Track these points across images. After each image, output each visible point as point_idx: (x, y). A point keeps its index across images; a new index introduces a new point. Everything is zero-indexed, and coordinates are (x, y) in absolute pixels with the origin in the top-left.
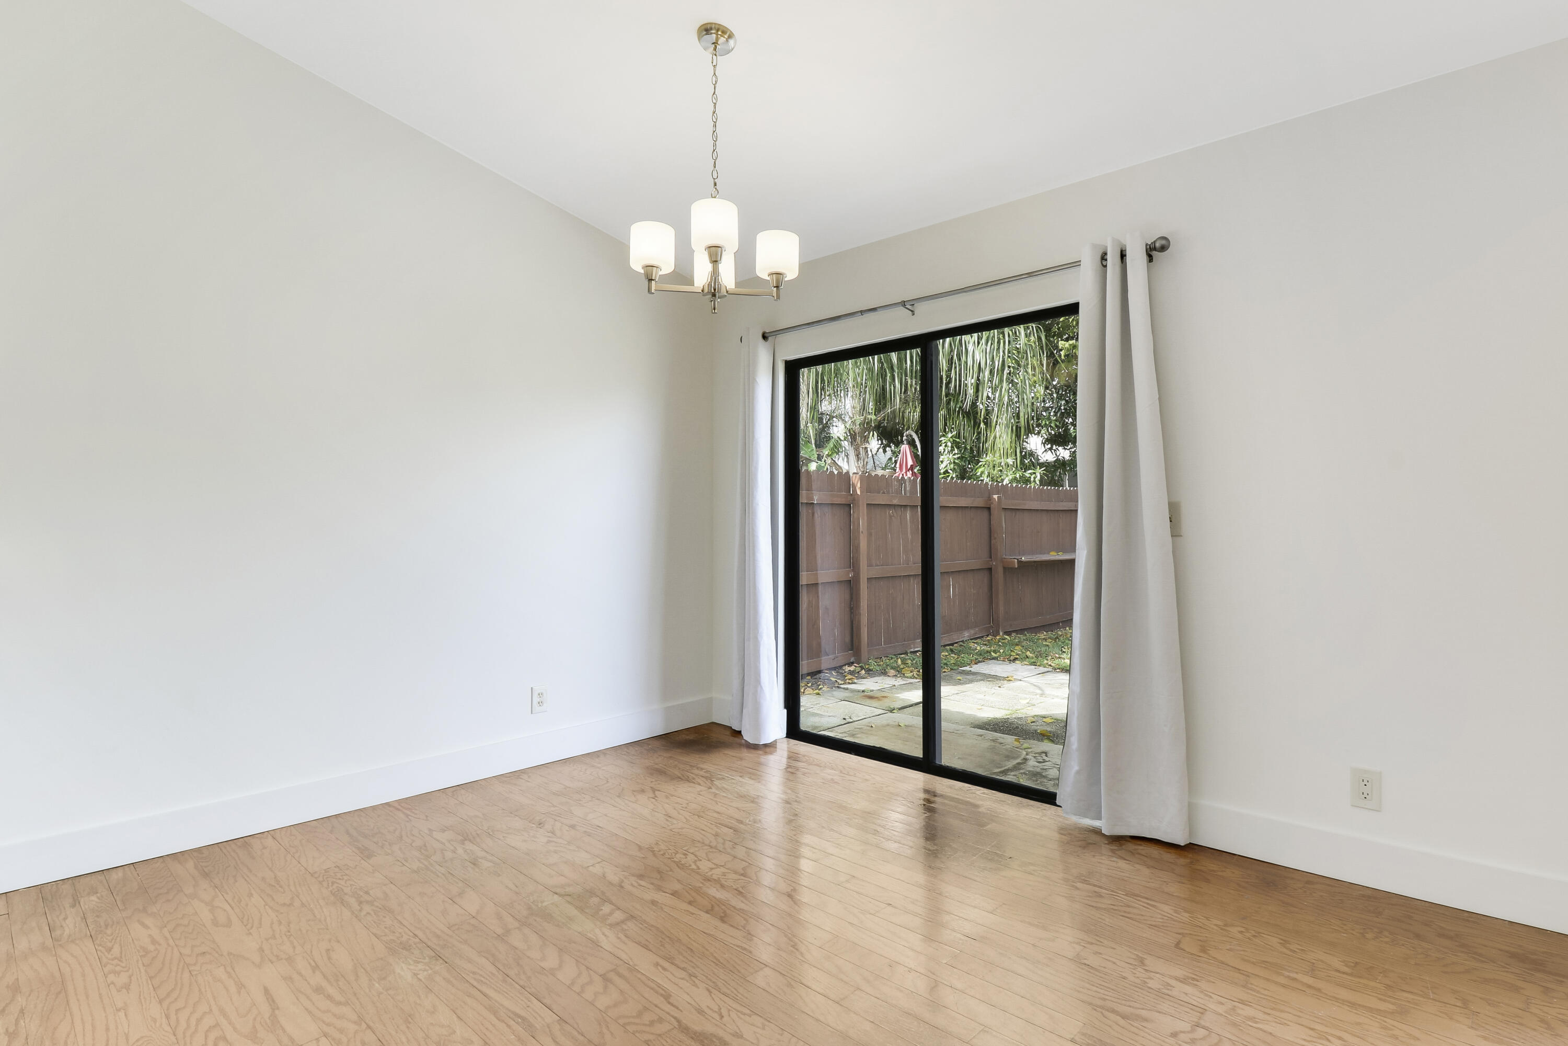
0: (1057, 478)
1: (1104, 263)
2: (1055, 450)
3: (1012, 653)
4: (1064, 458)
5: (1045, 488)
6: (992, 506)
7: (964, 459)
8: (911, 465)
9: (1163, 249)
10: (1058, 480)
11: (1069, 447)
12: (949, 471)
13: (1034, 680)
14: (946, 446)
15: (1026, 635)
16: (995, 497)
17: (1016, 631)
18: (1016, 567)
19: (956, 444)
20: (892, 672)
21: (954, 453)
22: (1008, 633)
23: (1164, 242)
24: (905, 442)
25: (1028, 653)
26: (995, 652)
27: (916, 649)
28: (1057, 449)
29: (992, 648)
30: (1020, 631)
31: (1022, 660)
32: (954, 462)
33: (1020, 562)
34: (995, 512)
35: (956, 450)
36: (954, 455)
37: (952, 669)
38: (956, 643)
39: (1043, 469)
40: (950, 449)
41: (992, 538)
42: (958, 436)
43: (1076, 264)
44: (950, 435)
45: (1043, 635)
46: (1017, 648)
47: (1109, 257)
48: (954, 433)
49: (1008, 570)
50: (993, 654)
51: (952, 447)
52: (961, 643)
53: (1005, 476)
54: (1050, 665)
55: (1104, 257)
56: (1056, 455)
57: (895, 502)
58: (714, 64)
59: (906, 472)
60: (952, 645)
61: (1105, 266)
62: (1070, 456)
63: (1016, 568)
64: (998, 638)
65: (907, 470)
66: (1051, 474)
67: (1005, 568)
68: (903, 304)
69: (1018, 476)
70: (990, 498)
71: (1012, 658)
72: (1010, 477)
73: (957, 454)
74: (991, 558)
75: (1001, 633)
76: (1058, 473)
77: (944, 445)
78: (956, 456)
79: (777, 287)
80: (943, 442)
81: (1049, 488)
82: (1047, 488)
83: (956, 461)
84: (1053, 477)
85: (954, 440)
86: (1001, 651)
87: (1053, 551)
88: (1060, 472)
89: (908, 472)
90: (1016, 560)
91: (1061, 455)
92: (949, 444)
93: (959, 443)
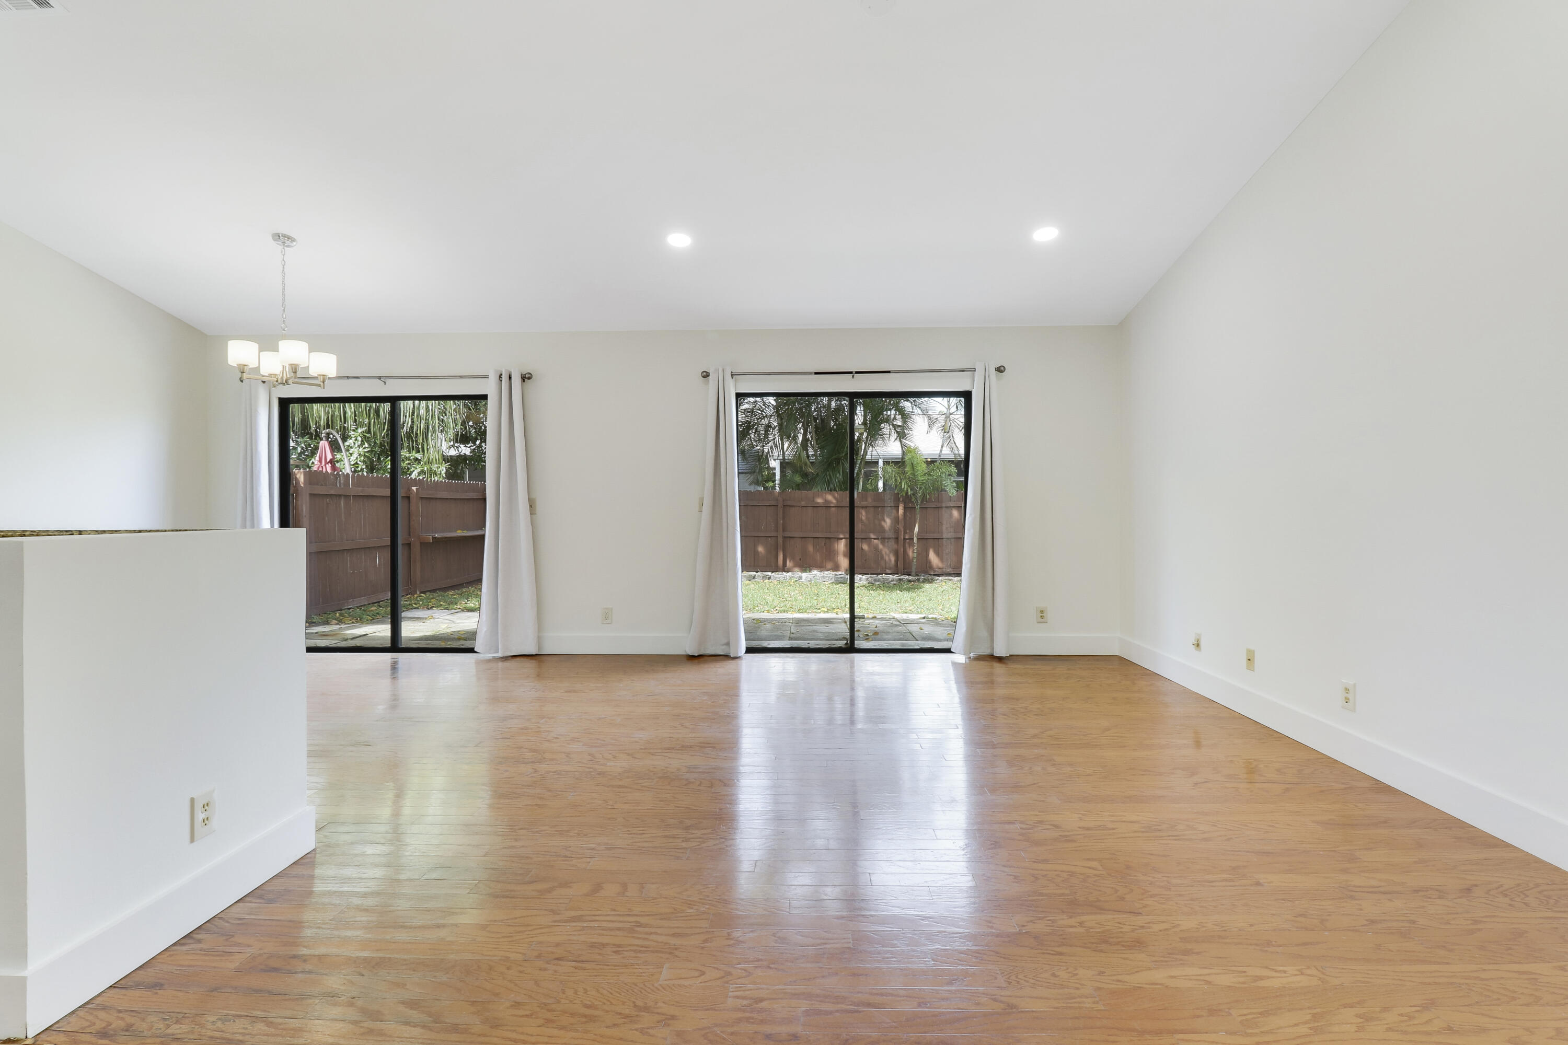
0: (459, 471)
1: (501, 379)
2: (457, 447)
3: (429, 604)
4: (465, 454)
5: (453, 481)
6: (411, 496)
7: (374, 452)
8: (331, 459)
9: (529, 378)
10: (461, 473)
11: (470, 445)
12: (358, 462)
13: (448, 617)
14: (356, 440)
15: (438, 593)
16: (414, 488)
17: (430, 591)
18: (431, 541)
19: (365, 439)
20: (334, 621)
21: (364, 446)
22: (424, 592)
23: (529, 376)
24: (324, 439)
25: (441, 603)
26: (415, 604)
27: (349, 607)
28: (459, 446)
29: (413, 602)
30: (434, 591)
31: (437, 607)
32: (364, 455)
33: (434, 538)
34: (413, 500)
35: (366, 444)
36: (365, 448)
37: (383, 617)
38: (382, 601)
39: (448, 464)
40: (360, 443)
41: (411, 520)
42: (369, 431)
43: (486, 377)
44: (360, 430)
45: (451, 593)
46: (432, 600)
47: (503, 376)
48: (364, 429)
49: (424, 545)
50: (414, 605)
51: (362, 441)
52: (386, 601)
53: (413, 469)
54: (460, 608)
55: (501, 376)
56: (458, 451)
57: (332, 492)
58: (283, 253)
59: (325, 465)
60: (379, 602)
61: (501, 381)
62: (471, 453)
63: (430, 543)
64: (415, 596)
65: (326, 463)
66: (454, 468)
67: (421, 543)
68: (380, 378)
69: (426, 469)
70: (409, 490)
71: (429, 607)
72: (419, 470)
73: (367, 448)
74: (410, 535)
75: (418, 593)
76: (460, 468)
77: (353, 439)
78: (366, 450)
79: (323, 382)
80: (353, 436)
81: (456, 481)
82: (455, 482)
83: (367, 454)
84: (456, 470)
85: (364, 435)
86: (421, 603)
87: (460, 529)
88: (462, 466)
89: (327, 465)
90: (431, 537)
91: (463, 452)
92: (359, 439)
93: (368, 438)
